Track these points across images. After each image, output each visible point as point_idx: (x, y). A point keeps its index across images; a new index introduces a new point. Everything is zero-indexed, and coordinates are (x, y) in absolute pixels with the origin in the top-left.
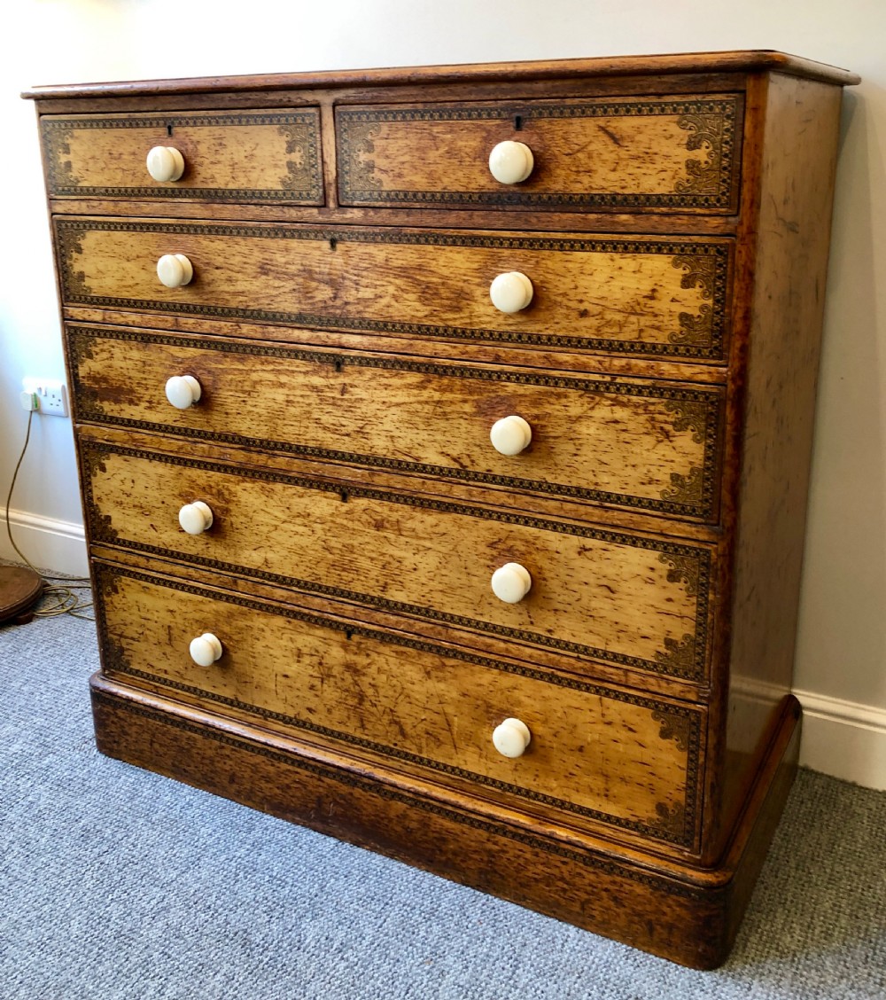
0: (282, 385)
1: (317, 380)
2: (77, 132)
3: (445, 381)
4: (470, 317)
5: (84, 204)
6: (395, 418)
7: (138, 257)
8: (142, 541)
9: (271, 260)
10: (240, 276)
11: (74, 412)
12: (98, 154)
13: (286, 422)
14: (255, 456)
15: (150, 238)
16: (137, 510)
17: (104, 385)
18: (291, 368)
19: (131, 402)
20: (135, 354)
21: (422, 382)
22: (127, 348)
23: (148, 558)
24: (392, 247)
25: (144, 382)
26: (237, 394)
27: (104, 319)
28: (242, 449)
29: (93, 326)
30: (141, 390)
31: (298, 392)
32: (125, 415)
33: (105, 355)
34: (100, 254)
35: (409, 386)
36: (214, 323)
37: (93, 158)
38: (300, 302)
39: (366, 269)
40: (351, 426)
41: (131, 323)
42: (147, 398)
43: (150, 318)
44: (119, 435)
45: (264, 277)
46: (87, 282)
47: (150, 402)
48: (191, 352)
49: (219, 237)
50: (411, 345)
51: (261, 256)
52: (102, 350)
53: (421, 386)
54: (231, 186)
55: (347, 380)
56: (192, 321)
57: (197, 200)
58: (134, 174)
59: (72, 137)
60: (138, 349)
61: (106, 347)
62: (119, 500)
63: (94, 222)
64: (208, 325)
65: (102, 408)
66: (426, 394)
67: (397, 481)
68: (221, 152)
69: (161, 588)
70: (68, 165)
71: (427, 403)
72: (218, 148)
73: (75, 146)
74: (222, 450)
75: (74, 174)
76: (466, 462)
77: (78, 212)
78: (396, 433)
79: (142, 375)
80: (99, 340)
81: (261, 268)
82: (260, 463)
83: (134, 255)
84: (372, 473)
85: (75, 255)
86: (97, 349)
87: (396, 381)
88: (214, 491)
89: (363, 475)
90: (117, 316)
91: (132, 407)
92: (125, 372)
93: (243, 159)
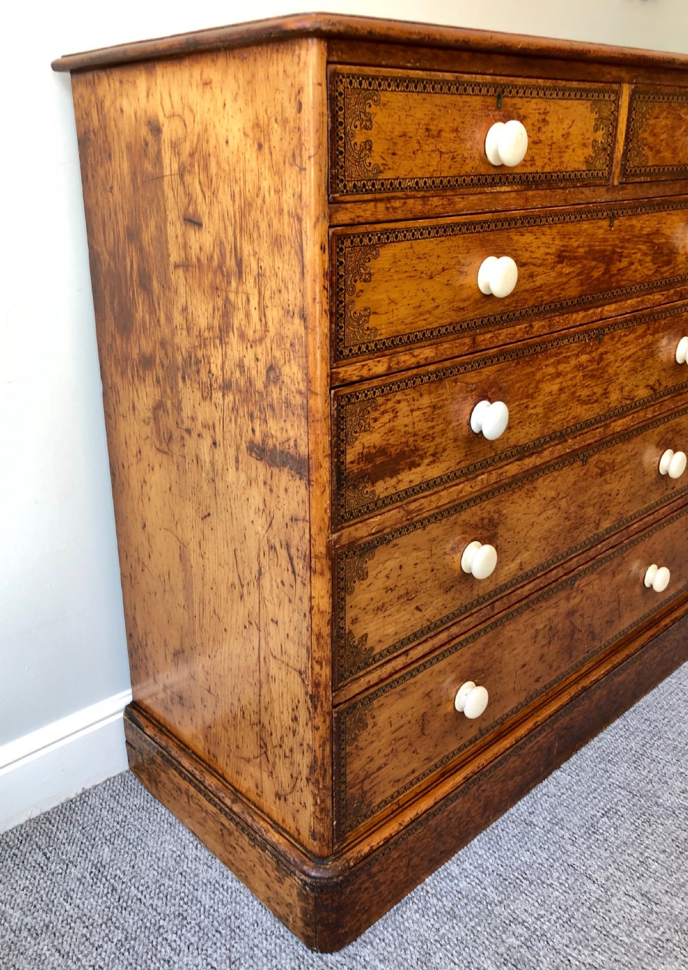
0: (559, 375)
1: (584, 358)
2: (386, 97)
3: (657, 325)
4: (674, 268)
5: (381, 206)
6: (626, 370)
7: (443, 270)
8: (402, 636)
9: (567, 246)
10: (541, 269)
11: (332, 519)
12: (411, 129)
13: (557, 411)
14: (527, 461)
15: (461, 242)
16: (402, 601)
17: (379, 460)
18: (568, 354)
19: (414, 465)
20: (426, 401)
21: (645, 331)
22: (416, 395)
23: (406, 653)
24: (645, 217)
25: (431, 432)
26: (522, 402)
27: (389, 368)
28: (516, 460)
29: (376, 382)
30: (425, 445)
31: (570, 376)
32: (402, 487)
33: (387, 417)
34: (396, 277)
35: (638, 338)
36: (511, 330)
37: (404, 135)
38: (582, 285)
39: (628, 240)
40: (599, 391)
41: (422, 362)
42: (431, 451)
43: (447, 348)
44: (392, 516)
45: (559, 266)
46: (373, 322)
47: (434, 455)
48: (488, 371)
49: (530, 229)
50: (642, 301)
51: (561, 243)
52: (383, 413)
53: (643, 336)
54: (547, 169)
55: (602, 350)
56: (488, 336)
57: (515, 188)
58: (453, 158)
59: (377, 103)
60: (430, 393)
61: (390, 404)
62: (381, 603)
63: (393, 230)
64: (504, 333)
65: (373, 492)
66: (645, 340)
67: (618, 425)
68: (543, 129)
69: (420, 676)
70: (368, 145)
71: (644, 348)
72: (541, 125)
73: (380, 117)
74: (500, 471)
75: (375, 159)
76: (657, 387)
77: (371, 219)
78: (625, 382)
79: (430, 424)
80: (380, 400)
81: (559, 256)
82: (531, 466)
83: (440, 268)
84: (607, 426)
85: (359, 285)
86: (376, 414)
87: (632, 336)
88: (486, 521)
89: (600, 433)
90: (407, 357)
91: (414, 470)
92: (410, 429)
93: (560, 137)
